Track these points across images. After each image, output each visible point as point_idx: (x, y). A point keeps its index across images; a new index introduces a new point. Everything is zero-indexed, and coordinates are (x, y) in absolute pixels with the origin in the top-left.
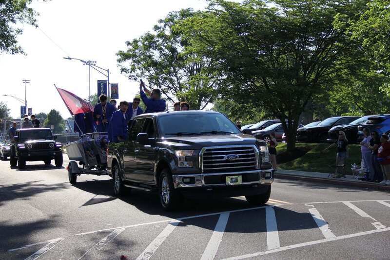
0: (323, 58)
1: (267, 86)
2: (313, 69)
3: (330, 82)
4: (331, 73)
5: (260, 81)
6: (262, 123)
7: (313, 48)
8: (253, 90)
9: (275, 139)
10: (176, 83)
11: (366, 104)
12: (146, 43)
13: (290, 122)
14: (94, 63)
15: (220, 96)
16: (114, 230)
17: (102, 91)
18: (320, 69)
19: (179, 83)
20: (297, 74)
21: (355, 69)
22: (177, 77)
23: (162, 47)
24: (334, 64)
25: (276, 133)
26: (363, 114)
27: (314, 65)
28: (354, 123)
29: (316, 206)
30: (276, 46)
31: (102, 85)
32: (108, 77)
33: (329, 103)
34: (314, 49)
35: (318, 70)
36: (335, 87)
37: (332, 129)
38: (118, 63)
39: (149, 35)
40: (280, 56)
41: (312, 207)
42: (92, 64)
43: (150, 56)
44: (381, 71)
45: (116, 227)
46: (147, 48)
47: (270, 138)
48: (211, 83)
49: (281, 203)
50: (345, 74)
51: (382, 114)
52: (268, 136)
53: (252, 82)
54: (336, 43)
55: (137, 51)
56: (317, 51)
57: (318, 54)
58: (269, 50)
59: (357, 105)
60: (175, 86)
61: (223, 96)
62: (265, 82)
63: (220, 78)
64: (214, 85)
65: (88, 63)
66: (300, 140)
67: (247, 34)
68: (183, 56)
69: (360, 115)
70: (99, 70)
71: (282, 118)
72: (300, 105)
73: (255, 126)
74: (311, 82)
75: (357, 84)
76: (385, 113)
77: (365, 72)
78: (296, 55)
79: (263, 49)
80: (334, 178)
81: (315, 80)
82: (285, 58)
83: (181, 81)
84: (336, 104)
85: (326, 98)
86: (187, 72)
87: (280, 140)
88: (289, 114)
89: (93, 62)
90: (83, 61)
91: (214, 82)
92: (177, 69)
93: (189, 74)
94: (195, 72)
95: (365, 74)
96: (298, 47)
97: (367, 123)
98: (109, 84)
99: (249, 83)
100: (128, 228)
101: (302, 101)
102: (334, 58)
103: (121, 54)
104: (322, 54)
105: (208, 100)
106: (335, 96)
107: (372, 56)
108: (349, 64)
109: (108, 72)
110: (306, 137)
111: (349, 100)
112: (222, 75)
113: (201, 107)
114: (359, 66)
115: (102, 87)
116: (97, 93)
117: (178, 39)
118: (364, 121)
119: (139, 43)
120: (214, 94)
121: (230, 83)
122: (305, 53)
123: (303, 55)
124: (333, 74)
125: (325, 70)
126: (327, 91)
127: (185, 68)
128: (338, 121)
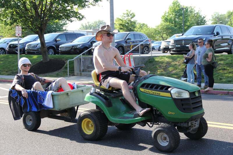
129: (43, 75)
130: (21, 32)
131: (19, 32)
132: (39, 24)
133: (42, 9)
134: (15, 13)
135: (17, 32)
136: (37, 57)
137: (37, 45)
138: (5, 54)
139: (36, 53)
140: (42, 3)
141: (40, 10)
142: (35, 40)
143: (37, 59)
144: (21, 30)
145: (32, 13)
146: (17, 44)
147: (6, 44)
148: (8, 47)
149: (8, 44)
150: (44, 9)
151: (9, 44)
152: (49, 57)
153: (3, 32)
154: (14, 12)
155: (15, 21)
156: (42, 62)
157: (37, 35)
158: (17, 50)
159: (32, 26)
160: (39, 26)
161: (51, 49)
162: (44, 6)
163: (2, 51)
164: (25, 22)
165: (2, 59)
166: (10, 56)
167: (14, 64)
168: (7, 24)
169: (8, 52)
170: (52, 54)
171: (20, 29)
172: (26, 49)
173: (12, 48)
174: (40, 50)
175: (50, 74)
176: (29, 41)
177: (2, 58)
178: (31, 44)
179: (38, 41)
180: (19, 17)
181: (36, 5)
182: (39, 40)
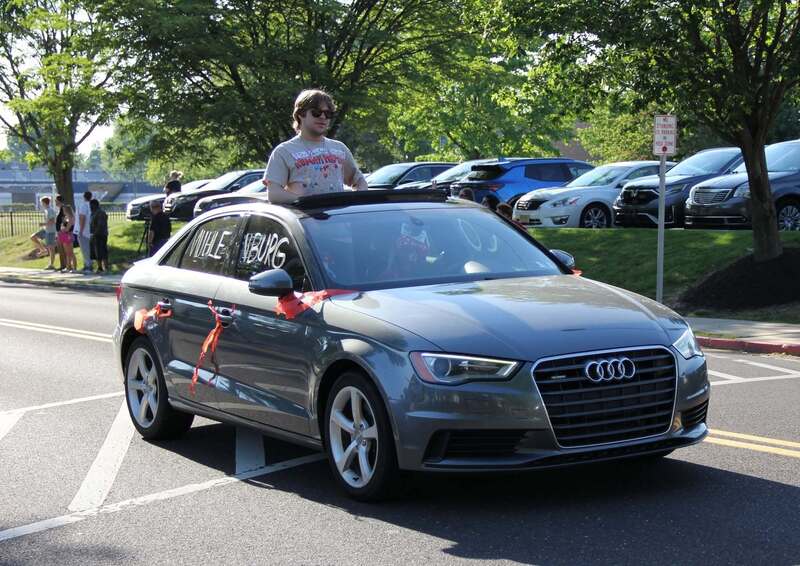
0: (372, 24)
1: (239, 86)
2: (348, 49)
3: (388, 81)
4: (389, 60)
5: (223, 74)
6: (231, 177)
8: (206, 94)
10: (9, 71)
11: (469, 135)
15: (124, 108)
18: (364, 51)
19: (16, 74)
20: (312, 62)
21: (442, 51)
22: (9, 57)
24: (395, 40)
26: (462, 158)
27: (351, 41)
28: (441, 178)
33: (386, 132)
35: (360, 52)
36: (400, 94)
40: (272, 15)
44: (500, 59)
50: (420, 62)
51: (501, 157)
53: (203, 75)
56: (357, 7)
57: (360, 13)
59: (450, 136)
60: (8, 83)
61: (132, 110)
62: (235, 76)
63: (123, 63)
64: (110, 81)
69: (458, 159)
74: (345, 80)
75: (449, 86)
76: (510, 155)
77: (464, 59)
78: (310, 15)
81: (354, 76)
82: (283, 20)
83: (22, 69)
84: (403, 133)
85: (380, 120)
86: (36, 45)
91: (109, 75)
92: (10, 36)
93: (43, 51)
94: (58, 47)
95: (464, 64)
97: (471, 179)
99: (198, 79)
102: (395, 25)
104: (367, 14)
105: (94, 118)
106: (401, 114)
107: (477, 24)
108: (428, 42)
111: (433, 125)
112: (125, 56)
113: (78, 138)
114: (450, 47)
118: (462, 174)
120: (111, 102)
121: (150, 77)
122: (329, 9)
123: (323, 14)
124: (395, 64)
125: (376, 52)
126: (382, 102)
127: (31, 35)
128: (407, 172)
129: (757, 312)
130: (672, 138)
131: (665, 138)
132: (745, 105)
133: (761, 43)
134: (653, 62)
135: (658, 138)
136: (733, 240)
137: (735, 188)
138: (608, 226)
139: (726, 223)
140: (766, 16)
141: (752, 45)
142: (726, 168)
143: (732, 250)
144: (674, 129)
145: (721, 61)
146: (654, 188)
147: (610, 188)
148: (619, 198)
149: (620, 186)
150: (769, 42)
151: (625, 186)
152: (782, 239)
153: (602, 141)
154: (649, 60)
155: (654, 94)
156: (751, 258)
157: (738, 150)
158: (655, 213)
159: (718, 112)
160: (748, 111)
161: (790, 208)
162: (771, 30)
163: (596, 213)
164: (689, 99)
165: (597, 248)
166: (628, 235)
167: (639, 267)
168: (623, 109)
169: (618, 218)
170: (793, 228)
171: (670, 126)
172: (688, 207)
173: (636, 201)
174: (744, 209)
175: (784, 310)
176: (704, 172)
177: (596, 243)
178: (708, 188)
179: (741, 174)
180: (667, 78)
181: (738, 26)
182: (742, 167)
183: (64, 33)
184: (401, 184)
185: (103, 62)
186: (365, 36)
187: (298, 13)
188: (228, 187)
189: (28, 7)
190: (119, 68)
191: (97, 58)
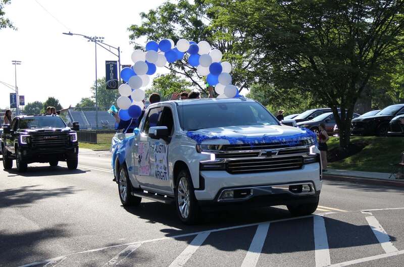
0: (383, 33)
1: (314, 66)
2: (371, 46)
3: (392, 61)
4: (392, 51)
5: (306, 61)
6: (309, 112)
7: (370, 20)
8: (297, 71)
9: (326, 132)
12: (165, 14)
13: (343, 111)
14: (102, 39)
15: (257, 79)
16: (127, 246)
17: (112, 74)
18: (379, 46)
20: (352, 53)
23: (185, 19)
24: (396, 40)
25: (327, 125)
27: (372, 41)
29: (374, 213)
30: (326, 17)
31: (111, 67)
32: (119, 57)
33: (391, 89)
34: (372, 22)
35: (377, 47)
36: (398, 68)
37: (394, 119)
38: (130, 40)
39: (169, 5)
40: (331, 30)
41: (370, 215)
42: (99, 41)
43: (170, 31)
45: (130, 242)
46: (166, 20)
47: (319, 131)
48: (246, 63)
49: (333, 211)
52: (317, 128)
53: (296, 62)
54: (399, 14)
55: (155, 25)
56: (376, 24)
57: (377, 27)
58: (316, 23)
61: (260, 80)
62: (312, 61)
63: (257, 57)
64: (250, 66)
65: (94, 40)
66: (356, 133)
67: (289, 3)
68: (211, 31)
70: (108, 47)
71: (333, 105)
72: (355, 90)
73: (301, 116)
74: (368, 62)
78: (351, 29)
79: (309, 22)
80: (397, 178)
81: (373, 60)
82: (336, 32)
84: (398, 88)
85: (386, 83)
87: (331, 133)
88: (342, 100)
89: (100, 38)
90: (88, 38)
91: (250, 62)
94: (226, 50)
96: (353, 19)
98: (120, 65)
99: (293, 63)
100: (144, 244)
101: (357, 86)
102: (396, 32)
103: (134, 28)
104: (381, 27)
105: (242, 84)
106: (398, 78)
109: (119, 51)
110: (363, 129)
112: (258, 53)
115: (112, 69)
116: (105, 76)
117: (204, 9)
119: (157, 15)
120: (251, 76)
121: (269, 63)
122: (361, 26)
123: (358, 28)
124: (395, 52)
125: (386, 46)
126: (388, 73)
127: (214, 45)
128: (401, 109)
183: (229, 43)
184: (398, 115)
185: (247, 57)
186: (380, 39)
187: (345, 28)
188: (307, 117)
189: (213, 31)
190: (255, 59)
191: (244, 55)
